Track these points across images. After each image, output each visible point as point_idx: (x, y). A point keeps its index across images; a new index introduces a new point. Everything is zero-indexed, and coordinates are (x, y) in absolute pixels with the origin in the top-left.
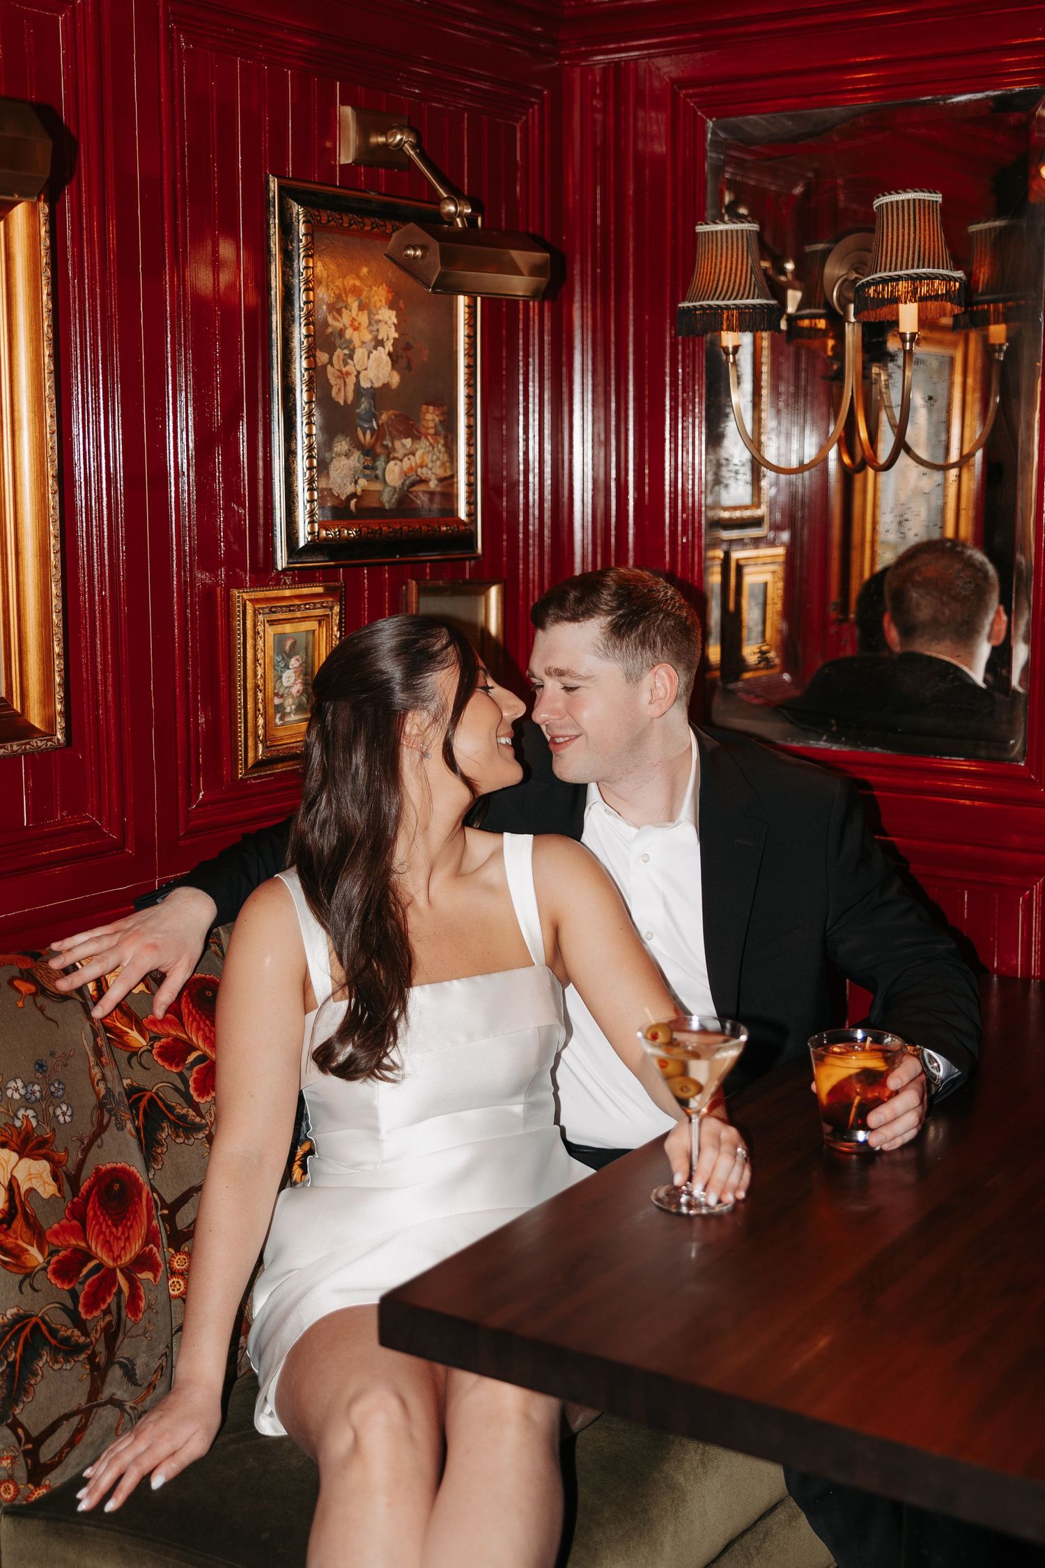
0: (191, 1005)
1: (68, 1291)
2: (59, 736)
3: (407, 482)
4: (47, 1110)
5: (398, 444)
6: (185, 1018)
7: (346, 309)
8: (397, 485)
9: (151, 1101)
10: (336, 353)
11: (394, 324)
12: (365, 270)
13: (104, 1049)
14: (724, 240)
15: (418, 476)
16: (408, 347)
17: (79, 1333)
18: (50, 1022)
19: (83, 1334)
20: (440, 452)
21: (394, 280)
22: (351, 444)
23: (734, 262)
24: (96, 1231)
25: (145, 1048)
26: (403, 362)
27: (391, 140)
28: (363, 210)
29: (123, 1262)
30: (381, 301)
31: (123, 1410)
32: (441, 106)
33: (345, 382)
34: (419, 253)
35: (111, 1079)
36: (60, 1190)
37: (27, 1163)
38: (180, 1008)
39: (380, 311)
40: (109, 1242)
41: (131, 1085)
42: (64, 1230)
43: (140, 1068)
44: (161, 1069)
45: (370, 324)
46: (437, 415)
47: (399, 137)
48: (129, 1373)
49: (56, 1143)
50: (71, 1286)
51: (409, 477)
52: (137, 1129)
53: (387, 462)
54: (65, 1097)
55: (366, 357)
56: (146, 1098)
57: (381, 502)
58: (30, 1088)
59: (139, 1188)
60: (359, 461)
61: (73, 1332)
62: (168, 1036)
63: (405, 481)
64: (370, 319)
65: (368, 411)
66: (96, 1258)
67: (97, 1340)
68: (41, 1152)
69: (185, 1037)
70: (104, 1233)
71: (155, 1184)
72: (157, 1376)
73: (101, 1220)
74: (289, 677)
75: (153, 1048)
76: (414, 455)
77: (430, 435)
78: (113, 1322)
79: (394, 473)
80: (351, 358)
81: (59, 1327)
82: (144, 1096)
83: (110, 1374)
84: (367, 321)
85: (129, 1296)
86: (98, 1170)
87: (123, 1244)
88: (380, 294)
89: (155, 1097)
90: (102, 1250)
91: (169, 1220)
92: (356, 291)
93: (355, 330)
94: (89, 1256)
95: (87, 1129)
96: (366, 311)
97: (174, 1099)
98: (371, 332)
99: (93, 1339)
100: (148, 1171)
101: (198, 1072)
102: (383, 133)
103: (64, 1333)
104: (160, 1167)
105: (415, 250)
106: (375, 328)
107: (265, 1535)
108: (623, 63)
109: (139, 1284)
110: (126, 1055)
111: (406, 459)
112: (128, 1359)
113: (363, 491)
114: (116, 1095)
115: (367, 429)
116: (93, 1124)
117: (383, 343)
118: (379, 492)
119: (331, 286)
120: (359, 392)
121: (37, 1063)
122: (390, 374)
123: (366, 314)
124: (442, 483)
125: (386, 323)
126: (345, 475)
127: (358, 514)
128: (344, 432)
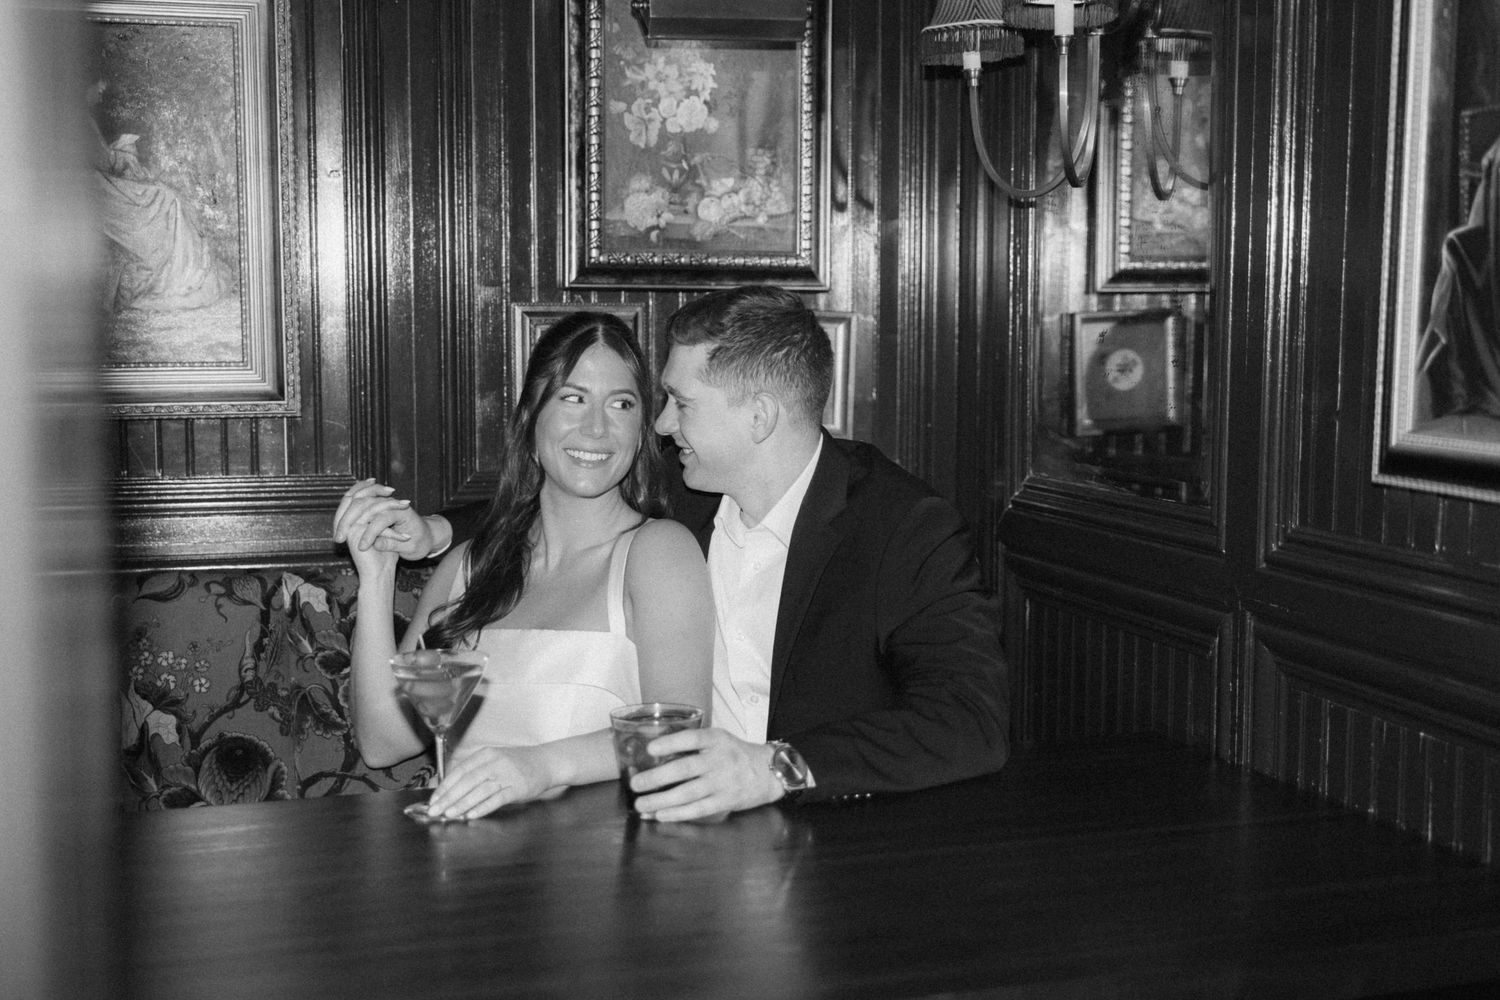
3: (727, 218)
4: (187, 679)
5: (715, 183)
7: (649, 62)
8: (714, 220)
9: (304, 697)
10: (636, 103)
11: (712, 76)
13: (267, 649)
15: (741, 212)
18: (221, 617)
22: (653, 183)
24: (208, 780)
25: (311, 656)
26: (722, 109)
30: (695, 56)
33: (647, 128)
35: (265, 671)
36: (181, 741)
37: (157, 714)
39: (693, 65)
41: (295, 683)
42: (178, 771)
43: (303, 670)
44: (318, 674)
45: (680, 75)
46: (768, 158)
49: (187, 704)
51: (728, 213)
53: (700, 199)
54: (207, 674)
55: (675, 106)
56: (301, 695)
57: (690, 235)
58: (177, 661)
59: (267, 760)
60: (663, 197)
62: (333, 649)
63: (723, 217)
64: (679, 70)
65: (675, 154)
66: (203, 800)
68: (171, 708)
70: (217, 783)
71: (296, 763)
73: (215, 773)
75: (317, 656)
76: (737, 193)
77: (759, 175)
79: (709, 210)
80: (656, 104)
82: (300, 692)
84: (677, 73)
86: (221, 735)
87: (235, 797)
89: (308, 695)
90: (212, 795)
92: (663, 48)
93: (660, 81)
95: (222, 701)
96: (676, 64)
97: (322, 699)
98: (682, 83)
106: (687, 79)
110: (296, 658)
111: (725, 197)
113: (667, 224)
115: (674, 169)
116: (227, 700)
117: (696, 93)
118: (689, 225)
119: (631, 44)
120: (664, 136)
121: (192, 643)
122: (706, 120)
123: (675, 67)
124: (774, 220)
125: (702, 74)
126: (645, 209)
127: (661, 244)
128: (644, 171)
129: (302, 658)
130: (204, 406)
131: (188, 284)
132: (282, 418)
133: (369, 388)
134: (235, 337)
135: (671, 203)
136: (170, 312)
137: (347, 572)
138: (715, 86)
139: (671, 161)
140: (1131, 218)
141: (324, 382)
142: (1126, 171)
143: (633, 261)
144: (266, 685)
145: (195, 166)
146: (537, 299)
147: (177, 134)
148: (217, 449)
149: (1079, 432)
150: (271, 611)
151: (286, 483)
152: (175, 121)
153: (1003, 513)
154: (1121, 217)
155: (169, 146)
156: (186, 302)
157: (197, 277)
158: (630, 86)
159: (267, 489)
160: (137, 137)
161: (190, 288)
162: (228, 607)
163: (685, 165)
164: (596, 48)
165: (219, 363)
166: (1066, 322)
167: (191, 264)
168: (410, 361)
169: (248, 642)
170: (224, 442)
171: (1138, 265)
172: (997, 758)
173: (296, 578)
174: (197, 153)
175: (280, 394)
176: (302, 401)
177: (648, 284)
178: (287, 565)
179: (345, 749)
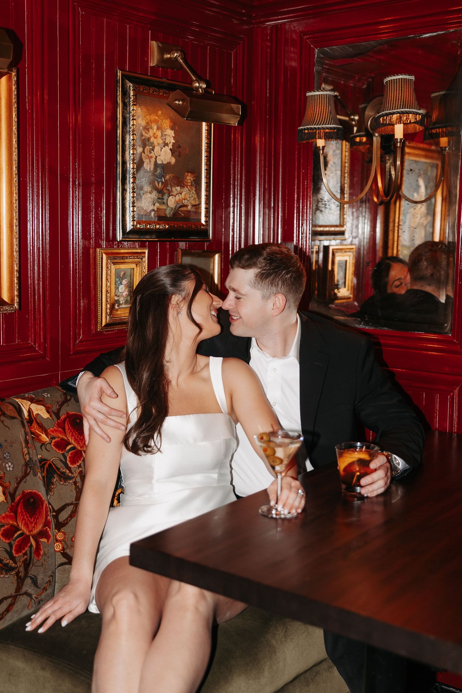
0: (70, 425)
1: (8, 543)
2: (16, 305)
4: (2, 464)
5: (174, 189)
6: (67, 430)
7: (151, 129)
8: (173, 207)
9: (50, 465)
10: (146, 148)
11: (173, 136)
12: (160, 112)
13: (30, 441)
14: (318, 99)
15: (183, 203)
16: (179, 147)
17: (12, 562)
18: (6, 427)
19: (14, 563)
20: (193, 193)
21: (173, 117)
22: (152, 188)
23: (323, 109)
24: (21, 518)
25: (48, 442)
26: (177, 154)
27: (172, 56)
28: (159, 86)
29: (33, 533)
30: (167, 126)
31: (31, 598)
32: (197, 43)
33: (150, 160)
34: (181, 103)
35: (32, 454)
36: (6, 499)
38: (64, 426)
39: (167, 131)
40: (27, 524)
41: (42, 458)
42: (7, 516)
43: (45, 450)
44: (55, 451)
45: (162, 136)
46: (192, 177)
47: (176, 55)
48: (35, 582)
50: (9, 541)
51: (179, 203)
52: (43, 477)
53: (169, 197)
54: (10, 459)
55: (160, 151)
56: (48, 464)
57: (165, 214)
59: (42, 502)
60: (156, 196)
61: (9, 561)
62: (59, 437)
63: (177, 205)
64: (162, 134)
65: (160, 174)
66: (21, 530)
67: (20, 566)
69: (66, 438)
70: (25, 519)
71: (50, 501)
72: (48, 585)
73: (24, 514)
74: (122, 288)
75: (52, 442)
76: (181, 194)
77: (189, 186)
78: (28, 559)
79: (172, 202)
80: (153, 150)
81: (4, 558)
82: (47, 462)
83: (26, 581)
85: (35, 548)
86: (23, 492)
87: (33, 525)
88: (166, 123)
89: (52, 463)
90: (24, 527)
91: (56, 517)
92: (156, 122)
93: (155, 138)
94: (18, 529)
95: (20, 474)
96: (160, 130)
97: (60, 465)
98: (162, 139)
99: (19, 565)
100: (47, 495)
101: (71, 454)
102: (169, 53)
103: (5, 561)
104: (53, 494)
105: (179, 101)
106: (164, 138)
107: (85, 652)
108: (279, 26)
109: (40, 543)
110: (40, 444)
111: (177, 196)
112: (34, 576)
113: (157, 208)
114: (34, 461)
115: (160, 182)
116: (22, 473)
117: (168, 145)
118: (165, 209)
119: (144, 119)
120: (156, 165)
122: (171, 158)
124: (194, 207)
125: (169, 136)
126: (149, 201)
128: (149, 182)
129: (43, 444)
137: (47, 395)
139: (159, 178)
146: (105, 246)
150: (23, 420)
151: (2, 350)
158: (145, 139)
162: (6, 420)
173: (27, 401)
179: (76, 489)
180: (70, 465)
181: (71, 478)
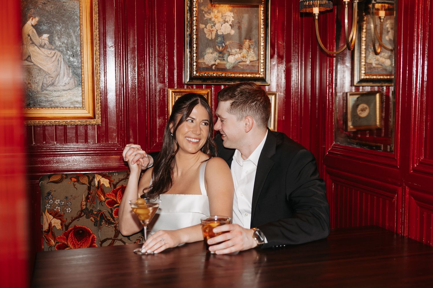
0: (121, 193)
3: (237, 62)
4: (64, 208)
5: (233, 51)
6: (118, 195)
7: (212, 12)
8: (233, 62)
9: (102, 214)
10: (208, 25)
11: (232, 16)
13: (90, 198)
15: (242, 60)
16: (238, 23)
18: (75, 188)
20: (251, 53)
22: (213, 50)
24: (71, 241)
25: (104, 201)
26: (236, 27)
30: (227, 10)
33: (211, 33)
35: (88, 205)
36: (62, 228)
37: (55, 219)
38: (117, 193)
39: (226, 13)
42: (61, 238)
43: (101, 205)
44: (106, 207)
45: (222, 16)
46: (250, 42)
49: (64, 217)
51: (238, 60)
53: (228, 56)
54: (71, 206)
55: (220, 26)
57: (226, 67)
58: (61, 202)
59: (90, 234)
60: (217, 55)
62: (111, 199)
63: (236, 61)
64: (222, 14)
65: (220, 41)
66: (69, 247)
68: (59, 218)
69: (116, 200)
70: (74, 242)
73: (73, 238)
75: (106, 201)
76: (240, 54)
77: (247, 48)
79: (231, 59)
80: (214, 25)
82: (101, 212)
86: (75, 226)
87: (79, 246)
90: (72, 246)
91: (101, 245)
92: (217, 8)
93: (216, 18)
94: (67, 246)
95: (75, 215)
97: (107, 214)
98: (223, 19)
101: (116, 210)
106: (224, 17)
110: (99, 201)
111: (237, 55)
113: (218, 63)
115: (220, 46)
116: (77, 215)
117: (227, 22)
118: (225, 64)
119: (207, 6)
120: (217, 35)
121: (66, 197)
122: (230, 31)
123: (220, 13)
124: (252, 62)
125: (229, 16)
126: (211, 59)
127: (216, 70)
128: (210, 47)
129: (101, 201)
130: (70, 121)
131: (65, 82)
132: (95, 125)
133: (123, 115)
134: (80, 99)
135: (219, 57)
136: (59, 91)
137: (116, 174)
138: (233, 20)
139: (219, 44)
140: (365, 62)
141: (108, 114)
142: (364, 47)
143: (207, 75)
144: (89, 210)
145: (67, 45)
146: (176, 87)
147: (61, 34)
148: (74, 135)
149: (349, 130)
150: (91, 186)
151: (96, 146)
152: (61, 30)
153: (325, 156)
154: (362, 62)
155: (59, 38)
156: (64, 88)
157: (68, 80)
158: (206, 19)
159: (90, 148)
160: (49, 35)
161: (66, 83)
162: (77, 185)
163: (224, 45)
164: (196, 7)
165: (75, 107)
166: (345, 95)
167: (66, 76)
168: (136, 106)
169: (84, 196)
170: (76, 133)
171: (368, 77)
172: (326, 234)
173: (99, 176)
174: (68, 40)
175: (94, 117)
176: (101, 120)
177: (212, 82)
178: (96, 172)
179: (115, 231)
180: (114, 216)
181: (113, 224)
